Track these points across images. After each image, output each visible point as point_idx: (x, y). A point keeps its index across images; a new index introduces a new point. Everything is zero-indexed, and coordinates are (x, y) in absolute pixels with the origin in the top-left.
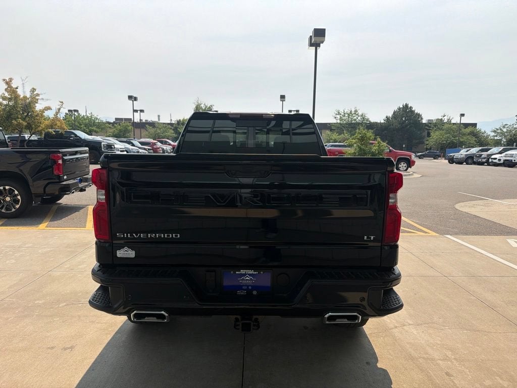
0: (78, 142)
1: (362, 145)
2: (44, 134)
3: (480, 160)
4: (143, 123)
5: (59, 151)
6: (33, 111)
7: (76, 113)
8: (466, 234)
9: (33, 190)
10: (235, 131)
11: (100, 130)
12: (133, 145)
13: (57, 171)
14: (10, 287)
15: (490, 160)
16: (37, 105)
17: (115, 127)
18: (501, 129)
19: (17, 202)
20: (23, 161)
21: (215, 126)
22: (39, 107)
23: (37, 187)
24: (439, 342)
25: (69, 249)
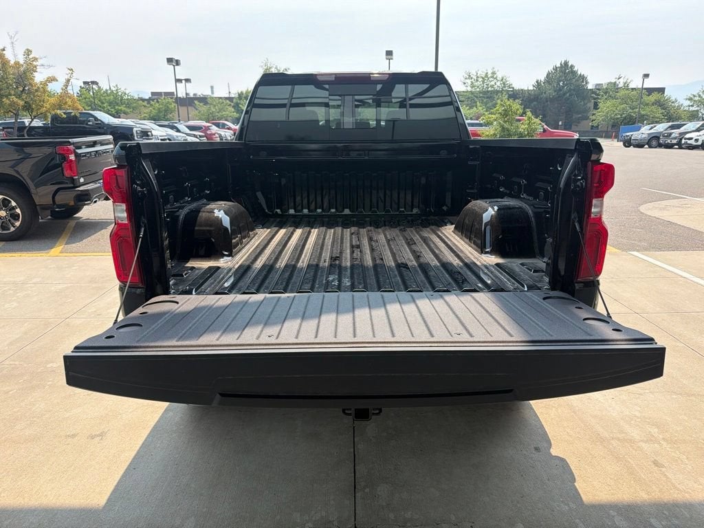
0: (100, 128)
1: (505, 122)
2: (50, 117)
3: (669, 141)
4: (191, 98)
5: (69, 142)
6: (30, 84)
7: (94, 86)
8: (660, 250)
9: (37, 200)
10: (328, 103)
11: (131, 110)
12: (178, 131)
13: (69, 171)
14: (11, 344)
15: (683, 141)
16: (35, 74)
17: (151, 105)
18: (700, 96)
19: (16, 217)
20: (20, 157)
21: (294, 96)
22: (39, 77)
23: (42, 195)
24: (638, 414)
25: (94, 285)
